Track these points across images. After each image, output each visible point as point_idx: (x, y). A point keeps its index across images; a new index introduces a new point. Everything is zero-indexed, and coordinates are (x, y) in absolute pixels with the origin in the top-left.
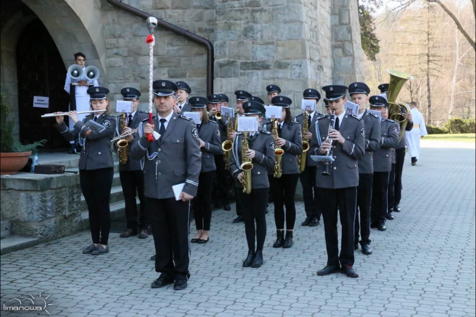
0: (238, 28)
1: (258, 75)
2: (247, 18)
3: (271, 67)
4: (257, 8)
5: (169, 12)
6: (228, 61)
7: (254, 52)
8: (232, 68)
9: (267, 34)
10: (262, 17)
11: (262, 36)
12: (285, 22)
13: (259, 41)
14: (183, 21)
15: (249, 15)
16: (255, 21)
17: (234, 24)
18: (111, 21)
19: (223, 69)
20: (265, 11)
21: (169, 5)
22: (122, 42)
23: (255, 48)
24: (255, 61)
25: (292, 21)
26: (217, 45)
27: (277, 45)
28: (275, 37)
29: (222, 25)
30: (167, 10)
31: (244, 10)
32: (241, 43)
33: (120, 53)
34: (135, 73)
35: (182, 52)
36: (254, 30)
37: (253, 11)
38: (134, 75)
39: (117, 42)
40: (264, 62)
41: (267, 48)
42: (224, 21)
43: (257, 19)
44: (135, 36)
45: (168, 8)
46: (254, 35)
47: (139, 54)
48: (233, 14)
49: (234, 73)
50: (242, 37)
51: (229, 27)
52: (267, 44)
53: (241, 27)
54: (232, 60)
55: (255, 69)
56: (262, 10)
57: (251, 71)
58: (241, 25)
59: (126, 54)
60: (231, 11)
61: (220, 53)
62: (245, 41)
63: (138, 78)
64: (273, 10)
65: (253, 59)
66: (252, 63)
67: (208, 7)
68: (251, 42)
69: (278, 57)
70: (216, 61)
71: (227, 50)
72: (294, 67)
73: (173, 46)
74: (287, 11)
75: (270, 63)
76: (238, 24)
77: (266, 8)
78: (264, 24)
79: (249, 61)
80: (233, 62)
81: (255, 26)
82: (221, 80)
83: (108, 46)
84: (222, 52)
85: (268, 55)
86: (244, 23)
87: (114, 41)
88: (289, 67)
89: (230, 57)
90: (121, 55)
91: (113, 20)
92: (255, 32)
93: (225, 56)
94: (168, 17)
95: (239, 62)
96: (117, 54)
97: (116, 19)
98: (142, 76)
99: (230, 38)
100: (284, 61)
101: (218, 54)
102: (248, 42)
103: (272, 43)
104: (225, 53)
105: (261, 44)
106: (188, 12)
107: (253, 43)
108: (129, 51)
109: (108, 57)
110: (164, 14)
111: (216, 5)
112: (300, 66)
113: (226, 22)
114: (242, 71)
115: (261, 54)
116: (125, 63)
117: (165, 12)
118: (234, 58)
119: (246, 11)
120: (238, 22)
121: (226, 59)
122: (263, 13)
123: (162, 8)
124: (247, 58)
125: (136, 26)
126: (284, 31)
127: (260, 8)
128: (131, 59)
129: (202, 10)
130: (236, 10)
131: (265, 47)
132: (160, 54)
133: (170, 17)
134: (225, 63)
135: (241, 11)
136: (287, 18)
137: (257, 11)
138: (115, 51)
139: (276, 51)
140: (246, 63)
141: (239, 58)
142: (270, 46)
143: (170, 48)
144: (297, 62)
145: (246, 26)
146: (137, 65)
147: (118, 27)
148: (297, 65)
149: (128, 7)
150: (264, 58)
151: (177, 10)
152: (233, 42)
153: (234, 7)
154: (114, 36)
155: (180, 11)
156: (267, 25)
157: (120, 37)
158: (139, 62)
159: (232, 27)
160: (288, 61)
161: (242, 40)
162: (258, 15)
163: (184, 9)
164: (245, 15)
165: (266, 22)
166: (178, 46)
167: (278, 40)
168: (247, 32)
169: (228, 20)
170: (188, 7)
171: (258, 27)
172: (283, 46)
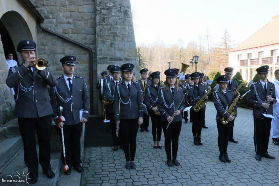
0: (108, 43)
1: (117, 63)
2: (111, 39)
3: (123, 60)
4: (116, 35)
5: (70, 35)
6: (104, 57)
7: (115, 53)
8: (106, 60)
9: (121, 46)
10: (118, 39)
11: (118, 47)
12: (128, 41)
13: (117, 49)
14: (77, 39)
15: (112, 38)
16: (115, 41)
17: (106, 41)
18: (41, 38)
19: (101, 60)
20: (119, 36)
21: (71, 32)
22: (47, 48)
23: (115, 52)
24: (116, 57)
25: (131, 41)
26: (98, 50)
27: (125, 51)
28: (124, 48)
29: (100, 41)
30: (69, 34)
31: (110, 35)
32: (109, 50)
33: (46, 53)
34: (53, 62)
35: (76, 53)
36: (115, 44)
37: (114, 36)
38: (53, 63)
39: (45, 48)
40: (120, 58)
41: (121, 52)
42: (101, 40)
43: (116, 39)
44: (53, 45)
45: (70, 33)
46: (115, 46)
47: (55, 53)
48: (105, 37)
49: (107, 62)
50: (110, 47)
51: (104, 42)
52: (121, 50)
53: (109, 43)
54: (105, 56)
55: (116, 61)
56: (118, 36)
57: (114, 61)
58: (109, 42)
59: (49, 53)
60: (104, 35)
61: (100, 53)
62: (111, 49)
63: (55, 64)
64: (123, 36)
65: (115, 56)
66: (114, 58)
67: (89, 33)
68: (113, 49)
69: (125, 56)
70: (98, 57)
71: (103, 52)
72: (133, 60)
73: (72, 50)
74: (129, 37)
75: (122, 58)
76: (108, 41)
77: (120, 35)
78: (119, 42)
79: (113, 57)
80: (106, 58)
81: (115, 42)
82: (101, 65)
83: (40, 49)
84: (101, 53)
85: (121, 55)
86: (110, 41)
87: (43, 47)
88: (131, 60)
89: (104, 55)
90: (46, 54)
91: (43, 38)
92: (115, 45)
93: (102, 55)
94: (70, 37)
95: (109, 57)
96: (44, 53)
97: (44, 37)
98: (57, 63)
99: (104, 47)
100: (129, 58)
101: (99, 54)
102: (112, 49)
103: (123, 50)
104: (102, 53)
105: (118, 50)
106: (80, 35)
107: (115, 49)
108: (50, 52)
109: (40, 54)
110: (68, 36)
111: (97, 33)
112: (135, 60)
113: (102, 40)
114: (110, 61)
115: (118, 55)
116: (48, 57)
117: (69, 35)
118: (106, 56)
119: (111, 36)
120: (108, 40)
121: (102, 56)
122: (119, 38)
123: (67, 33)
124: (112, 56)
125: (54, 40)
126: (128, 45)
127: (117, 35)
128: (52, 55)
129: (86, 35)
130: (107, 35)
131: (120, 51)
132: (66, 53)
133: (71, 37)
134: (102, 58)
135: (109, 36)
136: (129, 40)
137: (116, 36)
138: (43, 51)
139: (125, 53)
140: (112, 58)
141: (108, 55)
142: (122, 51)
143: (71, 51)
144: (134, 58)
145: (111, 42)
146: (54, 58)
147: (45, 41)
148: (134, 60)
149: (50, 31)
150: (120, 56)
151: (74, 34)
152: (105, 49)
153: (106, 34)
154: (43, 45)
155: (76, 35)
156: (120, 42)
157: (46, 45)
158: (55, 57)
159: (105, 42)
160: (130, 58)
161: (109, 48)
162: (116, 38)
163: (77, 34)
164: (111, 37)
165: (120, 41)
166: (74, 50)
167: (125, 49)
168: (111, 45)
169: (103, 39)
170: (80, 33)
171: (116, 43)
172: (127, 51)
